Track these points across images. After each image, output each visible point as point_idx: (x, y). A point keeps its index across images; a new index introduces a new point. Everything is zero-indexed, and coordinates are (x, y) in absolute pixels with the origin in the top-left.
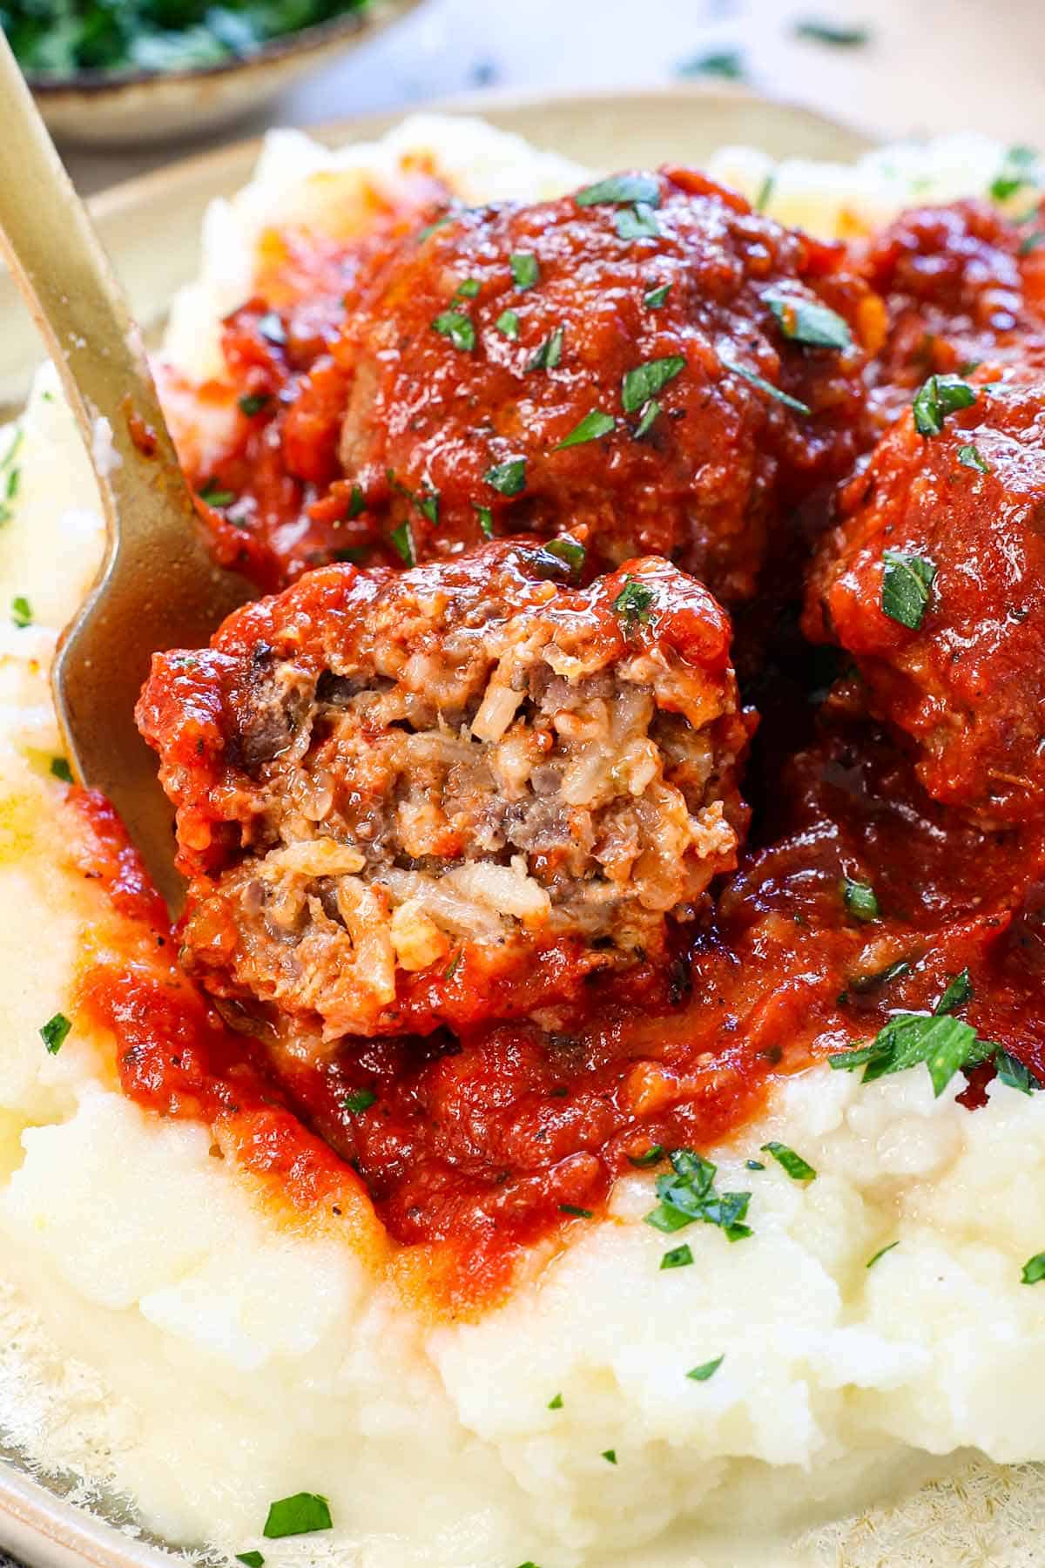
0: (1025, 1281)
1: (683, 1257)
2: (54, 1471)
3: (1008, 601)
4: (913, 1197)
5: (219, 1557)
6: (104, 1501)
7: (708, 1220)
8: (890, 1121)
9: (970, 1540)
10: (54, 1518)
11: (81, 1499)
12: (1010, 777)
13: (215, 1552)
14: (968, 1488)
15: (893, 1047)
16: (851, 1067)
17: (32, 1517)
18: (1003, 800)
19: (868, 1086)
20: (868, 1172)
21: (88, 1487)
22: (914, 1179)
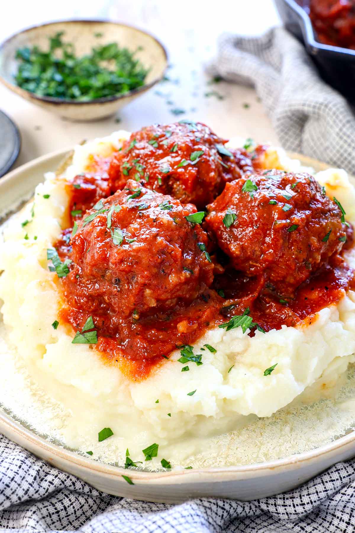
0: (265, 375)
1: (187, 369)
2: (42, 434)
3: (254, 224)
4: (238, 358)
5: (82, 452)
6: (55, 441)
7: (193, 361)
8: (233, 340)
9: (257, 442)
10: (44, 443)
11: (49, 440)
12: (254, 264)
13: (81, 451)
14: (256, 430)
15: (233, 323)
16: (224, 327)
17: (39, 443)
18: (253, 269)
19: (227, 332)
20: (228, 352)
21: (51, 438)
22: (238, 353)
